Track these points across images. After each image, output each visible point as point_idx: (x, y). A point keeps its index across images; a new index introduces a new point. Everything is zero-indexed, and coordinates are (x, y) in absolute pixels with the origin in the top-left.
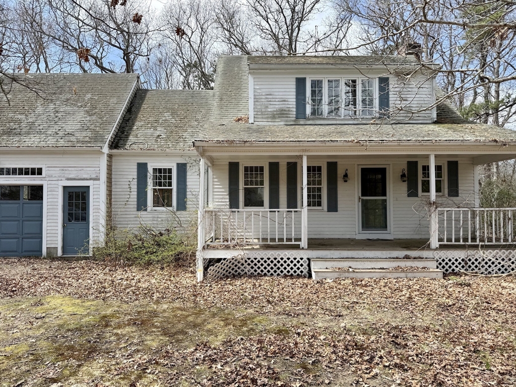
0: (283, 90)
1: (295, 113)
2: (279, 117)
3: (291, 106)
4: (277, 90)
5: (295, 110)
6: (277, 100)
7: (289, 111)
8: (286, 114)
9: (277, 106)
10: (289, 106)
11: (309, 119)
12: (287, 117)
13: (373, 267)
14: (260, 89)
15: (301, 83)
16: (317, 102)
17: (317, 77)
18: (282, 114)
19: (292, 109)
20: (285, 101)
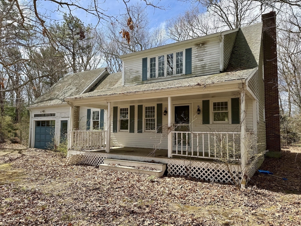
0: (137, 66)
1: (142, 78)
2: (135, 81)
3: (140, 74)
4: (134, 67)
5: (142, 76)
6: (134, 72)
7: (139, 77)
8: (138, 79)
9: (134, 75)
10: (139, 74)
11: (149, 80)
12: (138, 80)
13: (130, 165)
14: (127, 68)
15: (145, 60)
16: (152, 70)
17: (152, 56)
18: (136, 79)
19: (140, 76)
20: (137, 72)
